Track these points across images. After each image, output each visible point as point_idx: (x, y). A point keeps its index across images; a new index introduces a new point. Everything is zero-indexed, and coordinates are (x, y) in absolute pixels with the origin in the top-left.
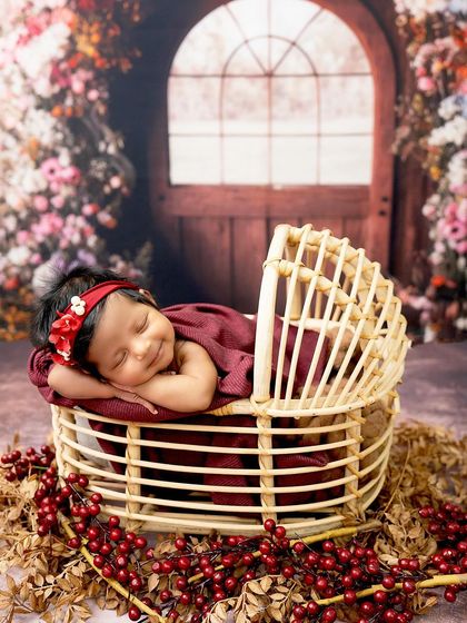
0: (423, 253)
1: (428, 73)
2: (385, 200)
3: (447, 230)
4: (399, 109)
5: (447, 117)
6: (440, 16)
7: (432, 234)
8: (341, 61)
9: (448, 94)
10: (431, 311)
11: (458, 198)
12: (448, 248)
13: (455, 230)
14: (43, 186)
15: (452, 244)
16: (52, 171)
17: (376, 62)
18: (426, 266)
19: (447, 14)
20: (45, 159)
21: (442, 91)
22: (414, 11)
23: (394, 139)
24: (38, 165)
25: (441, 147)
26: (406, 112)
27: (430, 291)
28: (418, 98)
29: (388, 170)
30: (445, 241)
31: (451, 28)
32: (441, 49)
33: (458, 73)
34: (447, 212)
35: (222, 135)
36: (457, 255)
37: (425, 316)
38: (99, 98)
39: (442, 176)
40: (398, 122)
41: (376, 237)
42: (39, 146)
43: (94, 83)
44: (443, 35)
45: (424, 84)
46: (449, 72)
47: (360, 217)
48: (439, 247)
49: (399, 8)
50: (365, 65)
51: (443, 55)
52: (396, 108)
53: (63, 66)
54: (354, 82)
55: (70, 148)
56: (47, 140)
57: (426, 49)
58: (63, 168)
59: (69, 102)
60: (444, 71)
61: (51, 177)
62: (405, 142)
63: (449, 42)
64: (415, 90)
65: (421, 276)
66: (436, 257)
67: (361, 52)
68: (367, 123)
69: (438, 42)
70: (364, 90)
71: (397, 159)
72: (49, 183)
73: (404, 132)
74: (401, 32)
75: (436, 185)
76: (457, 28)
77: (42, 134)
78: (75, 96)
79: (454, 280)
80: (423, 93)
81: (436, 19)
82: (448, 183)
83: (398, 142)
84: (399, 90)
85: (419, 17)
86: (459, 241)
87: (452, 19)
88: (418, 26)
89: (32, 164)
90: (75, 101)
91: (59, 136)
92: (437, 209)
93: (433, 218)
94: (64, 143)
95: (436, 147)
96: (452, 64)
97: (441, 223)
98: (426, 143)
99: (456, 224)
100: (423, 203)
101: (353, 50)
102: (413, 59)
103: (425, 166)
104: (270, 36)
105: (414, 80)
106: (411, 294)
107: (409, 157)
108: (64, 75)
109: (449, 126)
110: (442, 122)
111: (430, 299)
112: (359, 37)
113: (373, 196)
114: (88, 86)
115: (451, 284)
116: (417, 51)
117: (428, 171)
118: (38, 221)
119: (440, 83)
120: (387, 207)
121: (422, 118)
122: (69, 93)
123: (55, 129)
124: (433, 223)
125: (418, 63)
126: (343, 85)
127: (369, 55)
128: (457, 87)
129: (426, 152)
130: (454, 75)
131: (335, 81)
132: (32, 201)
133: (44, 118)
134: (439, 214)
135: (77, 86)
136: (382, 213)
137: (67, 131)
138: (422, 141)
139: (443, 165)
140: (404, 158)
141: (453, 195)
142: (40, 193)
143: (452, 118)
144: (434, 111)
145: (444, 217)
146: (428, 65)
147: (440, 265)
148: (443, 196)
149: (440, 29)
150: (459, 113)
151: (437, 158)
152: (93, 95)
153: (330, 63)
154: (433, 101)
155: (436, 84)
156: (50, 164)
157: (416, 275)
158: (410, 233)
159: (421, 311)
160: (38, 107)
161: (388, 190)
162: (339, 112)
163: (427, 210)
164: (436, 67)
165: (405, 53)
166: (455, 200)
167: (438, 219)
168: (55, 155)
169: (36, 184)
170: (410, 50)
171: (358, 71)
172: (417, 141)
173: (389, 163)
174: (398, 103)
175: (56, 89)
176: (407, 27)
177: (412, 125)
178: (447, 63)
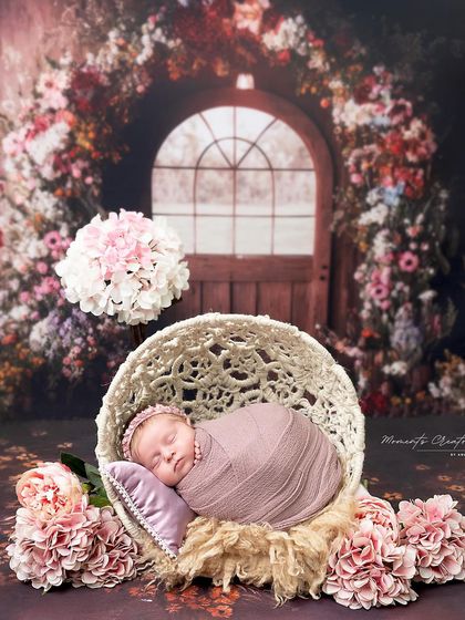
0: (355, 310)
1: (358, 171)
2: (325, 267)
3: (373, 291)
4: (337, 197)
5: (372, 204)
6: (367, 127)
7: (362, 295)
8: (291, 159)
9: (373, 186)
10: (363, 359)
11: (381, 266)
12: (373, 306)
13: (379, 292)
14: (45, 252)
15: (377, 303)
16: (53, 241)
17: (317, 160)
18: (357, 320)
19: (372, 127)
20: (47, 231)
21: (368, 184)
22: (348, 123)
23: (332, 220)
24: (41, 236)
25: (367, 226)
26: (341, 199)
27: (361, 342)
28: (350, 189)
29: (327, 245)
30: (372, 301)
31: (375, 137)
32: (368, 152)
33: (381, 171)
34: (373, 278)
35: (195, 215)
36: (380, 311)
37: (358, 363)
38: (94, 183)
39: (369, 249)
40: (335, 207)
41: (318, 297)
42: (43, 220)
43: (90, 171)
44: (369, 142)
45: (355, 178)
46: (374, 170)
47: (305, 281)
48: (367, 306)
49: (336, 121)
50: (310, 163)
51: (369, 157)
52: (334, 197)
53: (65, 156)
54: (302, 176)
55: (69, 223)
56: (49, 215)
57: (356, 152)
58: (63, 239)
59: (69, 185)
60: (370, 169)
61: (52, 246)
62: (340, 222)
63: (373, 147)
64: (348, 183)
65: (354, 329)
66: (365, 314)
67: (306, 153)
68: (311, 208)
69: (366, 147)
70: (308, 181)
71: (334, 235)
72: (50, 250)
73: (339, 214)
74: (338, 138)
75: (364, 256)
76: (379, 137)
77: (46, 210)
78: (74, 180)
79: (379, 333)
80: (354, 185)
81: (363, 130)
82: (373, 254)
83: (335, 223)
84: (336, 182)
85: (351, 128)
86: (382, 300)
87: (376, 131)
88: (350, 135)
89: (36, 235)
90: (74, 185)
91: (61, 212)
92: (365, 275)
93: (362, 282)
94: (64, 219)
95: (364, 226)
96: (375, 164)
97: (368, 286)
98: (356, 223)
99: (380, 287)
100: (354, 270)
101: (301, 150)
102: (347, 159)
103: (355, 241)
104: (235, 138)
105: (348, 176)
106: (346, 345)
107: (343, 234)
108: (65, 163)
109: (374, 211)
110: (368, 208)
111: (361, 348)
112: (304, 141)
113: (315, 265)
114: (85, 173)
115: (377, 336)
116: (349, 154)
117: (358, 244)
118: (39, 284)
119: (367, 178)
120: (326, 273)
121: (353, 204)
122: (69, 178)
123: (57, 207)
124: (362, 286)
125: (350, 162)
126: (292, 178)
127: (313, 156)
128: (380, 182)
129: (357, 230)
130: (377, 172)
131: (286, 175)
132: (35, 266)
133: (48, 197)
134: (367, 279)
135: (76, 173)
136: (322, 278)
137: (67, 208)
138: (353, 222)
139: (370, 241)
140: (339, 235)
141: (377, 264)
142: (41, 259)
143: (376, 205)
144: (363, 198)
145: (371, 281)
146: (358, 164)
147: (368, 320)
148: (369, 265)
149: (367, 138)
150: (381, 201)
151: (365, 235)
152: (89, 180)
153: (282, 160)
154: (361, 192)
155: (364, 178)
156: (52, 235)
157: (350, 328)
158: (344, 294)
159: (354, 358)
160: (43, 189)
161: (327, 260)
162: (289, 199)
163: (357, 276)
164: (364, 166)
165: (340, 155)
166: (378, 268)
167: (366, 282)
168: (57, 228)
169: (39, 251)
170: (345, 152)
171: (305, 167)
172: (349, 222)
173: (328, 239)
174: (335, 192)
175: (59, 174)
176: (342, 135)
177: (345, 210)
178: (372, 163)
